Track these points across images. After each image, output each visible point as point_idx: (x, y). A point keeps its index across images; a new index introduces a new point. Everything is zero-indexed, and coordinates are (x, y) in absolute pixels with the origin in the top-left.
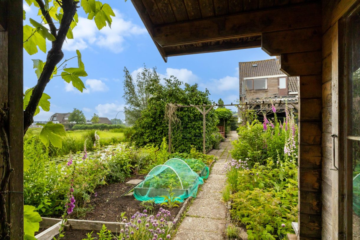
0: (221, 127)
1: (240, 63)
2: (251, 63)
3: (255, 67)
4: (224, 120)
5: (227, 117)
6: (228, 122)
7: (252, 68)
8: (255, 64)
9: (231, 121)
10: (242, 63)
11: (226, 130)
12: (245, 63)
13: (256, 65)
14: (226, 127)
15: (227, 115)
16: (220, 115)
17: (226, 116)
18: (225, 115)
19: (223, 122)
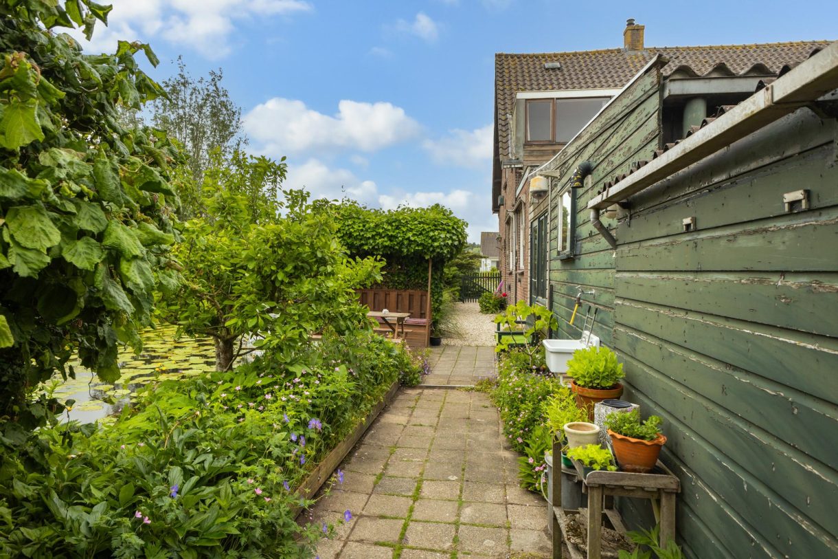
0: (417, 294)
1: (499, 56)
2: (537, 57)
3: (553, 69)
4: (427, 261)
5: (440, 247)
6: (450, 271)
7: (544, 72)
8: (552, 61)
9: (460, 266)
10: (507, 56)
11: (437, 310)
12: (519, 57)
13: (558, 65)
14: (437, 293)
15: (443, 236)
16: (410, 234)
17: (436, 244)
18: (434, 240)
19: (426, 269)
